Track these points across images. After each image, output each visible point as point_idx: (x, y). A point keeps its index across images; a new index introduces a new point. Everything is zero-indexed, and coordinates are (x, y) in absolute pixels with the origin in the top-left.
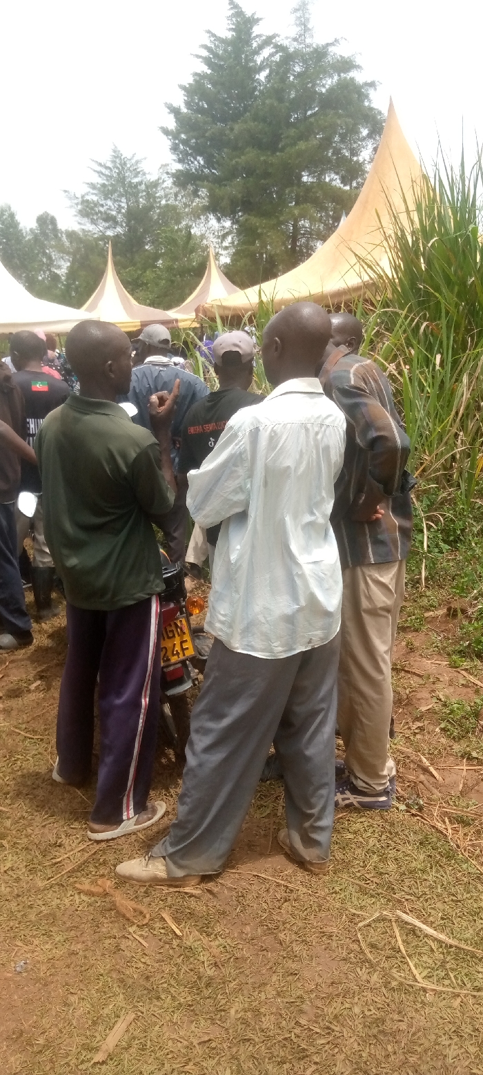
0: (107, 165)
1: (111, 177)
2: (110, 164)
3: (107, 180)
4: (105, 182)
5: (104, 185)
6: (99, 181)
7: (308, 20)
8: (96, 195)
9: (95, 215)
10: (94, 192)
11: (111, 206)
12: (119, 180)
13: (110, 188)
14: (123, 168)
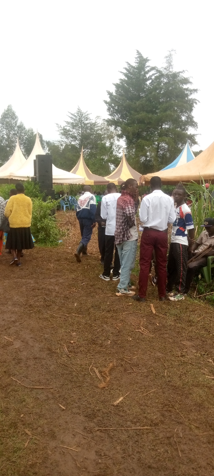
0: (75, 115)
1: (76, 120)
2: (76, 114)
3: (75, 121)
4: (73, 121)
5: (72, 123)
6: (71, 121)
7: (172, 61)
8: (69, 127)
9: (67, 135)
10: (68, 125)
11: (75, 132)
12: (79, 121)
13: (75, 124)
14: (81, 117)
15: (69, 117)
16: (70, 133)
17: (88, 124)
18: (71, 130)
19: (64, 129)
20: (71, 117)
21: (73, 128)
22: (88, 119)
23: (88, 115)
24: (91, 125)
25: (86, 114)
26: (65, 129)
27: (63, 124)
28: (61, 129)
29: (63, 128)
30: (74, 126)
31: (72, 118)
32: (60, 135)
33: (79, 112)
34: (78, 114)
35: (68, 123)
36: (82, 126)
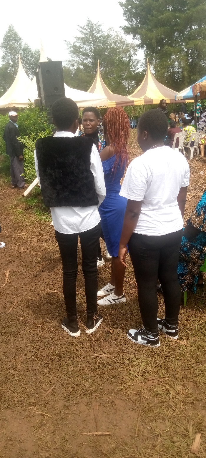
1: (87, 34)
2: (86, 27)
8: (79, 43)
9: (78, 53)
10: (78, 41)
11: (86, 48)
12: (90, 35)
13: (85, 39)
14: (92, 29)
15: (79, 31)
16: (81, 50)
17: (100, 37)
18: (82, 46)
19: (74, 46)
20: (80, 31)
21: (84, 44)
22: (100, 31)
23: (99, 26)
24: (104, 38)
25: (97, 25)
26: (76, 46)
27: (73, 41)
28: (70, 46)
29: (72, 45)
30: (85, 41)
31: (82, 32)
32: (70, 53)
33: (89, 24)
34: (88, 26)
35: (78, 38)
36: (94, 40)
